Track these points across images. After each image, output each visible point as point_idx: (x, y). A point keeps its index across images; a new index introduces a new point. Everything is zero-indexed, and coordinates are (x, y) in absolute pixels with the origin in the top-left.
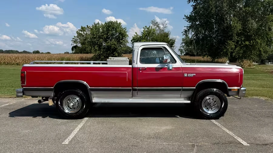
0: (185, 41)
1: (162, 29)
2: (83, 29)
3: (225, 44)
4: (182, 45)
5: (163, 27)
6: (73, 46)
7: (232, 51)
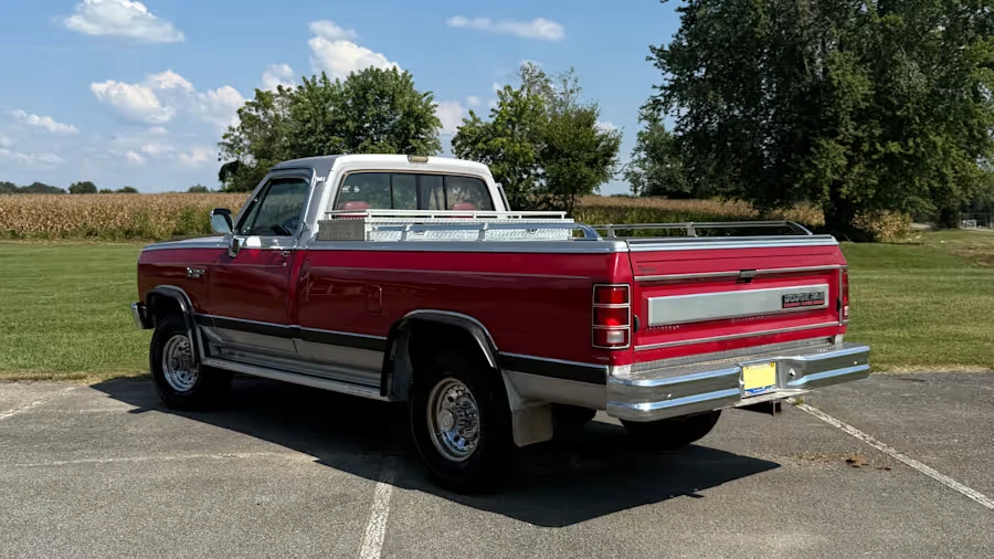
0: (647, 142)
1: (562, 96)
2: (263, 100)
3: (811, 154)
4: (636, 157)
5: (563, 90)
6: (223, 162)
7: (836, 177)
